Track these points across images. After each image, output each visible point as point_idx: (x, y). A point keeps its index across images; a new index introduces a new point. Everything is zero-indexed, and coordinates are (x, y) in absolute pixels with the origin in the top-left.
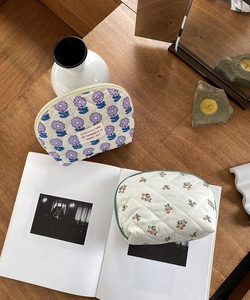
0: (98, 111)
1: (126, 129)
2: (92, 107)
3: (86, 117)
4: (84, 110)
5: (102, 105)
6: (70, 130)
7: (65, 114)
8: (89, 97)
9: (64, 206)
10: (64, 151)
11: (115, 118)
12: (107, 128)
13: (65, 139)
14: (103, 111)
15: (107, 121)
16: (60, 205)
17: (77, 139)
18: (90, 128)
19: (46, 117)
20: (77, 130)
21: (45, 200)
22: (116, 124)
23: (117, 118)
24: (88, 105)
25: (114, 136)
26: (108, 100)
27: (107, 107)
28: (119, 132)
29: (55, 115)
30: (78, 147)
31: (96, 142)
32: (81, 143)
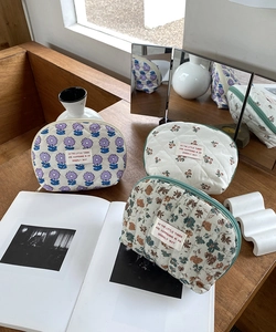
0: (91, 138)
1: (114, 167)
2: (87, 133)
3: (78, 139)
4: (79, 133)
5: (97, 135)
6: (61, 147)
7: (61, 132)
8: (87, 126)
9: (44, 234)
10: (49, 169)
11: (105, 150)
12: (95, 157)
13: (53, 155)
14: (96, 140)
16: (39, 234)
17: (64, 158)
18: (79, 150)
19: (45, 132)
20: (67, 148)
21: (25, 230)
22: (105, 156)
23: (107, 150)
24: (84, 130)
25: (100, 168)
26: (103, 132)
27: (100, 137)
28: (106, 165)
29: (53, 131)
30: (63, 166)
31: (81, 167)
32: (67, 164)
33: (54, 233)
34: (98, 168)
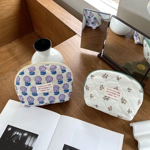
0: (51, 75)
1: (66, 91)
2: (48, 72)
3: (44, 77)
4: (43, 73)
5: (54, 73)
6: (33, 83)
7: (32, 73)
8: (48, 67)
9: (20, 134)
10: (27, 96)
11: (60, 82)
12: (55, 87)
13: (29, 88)
14: (54, 76)
15: (55, 82)
16: (18, 133)
17: (36, 90)
18: (45, 84)
19: (22, 73)
20: (37, 84)
21: (10, 129)
22: (61, 86)
23: (62, 82)
25: (58, 93)
26: (59, 71)
27: (57, 74)
28: (61, 91)
29: (27, 73)
30: (35, 94)
31: (46, 94)
32: (38, 93)
33: (26, 134)
34: (57, 93)
